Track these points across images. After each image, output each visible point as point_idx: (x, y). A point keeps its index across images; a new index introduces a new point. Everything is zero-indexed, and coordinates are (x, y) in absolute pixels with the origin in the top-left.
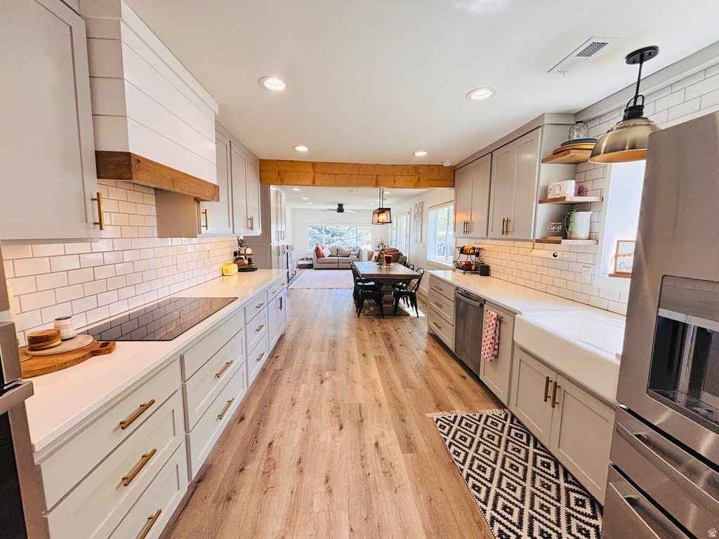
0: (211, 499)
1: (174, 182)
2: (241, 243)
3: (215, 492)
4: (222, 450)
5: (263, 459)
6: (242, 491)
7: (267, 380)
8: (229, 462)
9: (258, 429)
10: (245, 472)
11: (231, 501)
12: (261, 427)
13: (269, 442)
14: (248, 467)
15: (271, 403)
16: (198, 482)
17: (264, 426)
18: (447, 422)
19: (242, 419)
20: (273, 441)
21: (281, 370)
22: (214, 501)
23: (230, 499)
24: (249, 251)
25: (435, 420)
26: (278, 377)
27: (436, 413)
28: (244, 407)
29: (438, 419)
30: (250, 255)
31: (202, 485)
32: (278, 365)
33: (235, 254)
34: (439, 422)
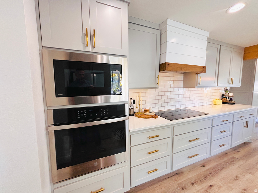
0: (177, 182)
1: (182, 69)
2: (226, 91)
3: (180, 182)
4: (189, 171)
5: (204, 188)
6: (189, 191)
7: (225, 159)
8: (189, 177)
9: (209, 175)
10: (193, 186)
11: (183, 190)
12: (210, 176)
13: (211, 184)
14: (196, 185)
15: (222, 169)
16: (176, 174)
17: (212, 176)
19: (203, 166)
20: (213, 186)
21: (237, 159)
22: (178, 184)
23: (183, 189)
24: (231, 94)
26: (233, 161)
28: (207, 162)
30: (231, 96)
31: (177, 176)
32: (237, 155)
33: (223, 95)
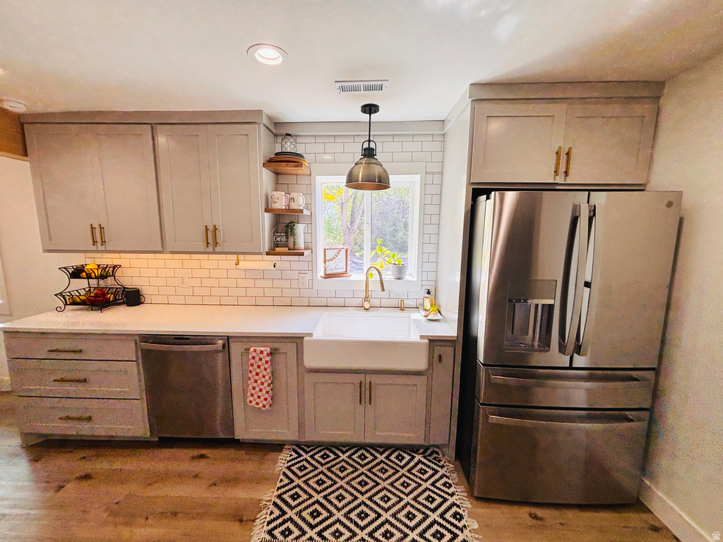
18: (280, 521)
25: (268, 537)
27: (256, 530)
29: (270, 532)
34: (276, 533)
